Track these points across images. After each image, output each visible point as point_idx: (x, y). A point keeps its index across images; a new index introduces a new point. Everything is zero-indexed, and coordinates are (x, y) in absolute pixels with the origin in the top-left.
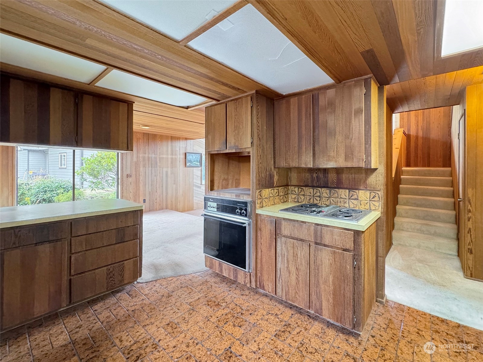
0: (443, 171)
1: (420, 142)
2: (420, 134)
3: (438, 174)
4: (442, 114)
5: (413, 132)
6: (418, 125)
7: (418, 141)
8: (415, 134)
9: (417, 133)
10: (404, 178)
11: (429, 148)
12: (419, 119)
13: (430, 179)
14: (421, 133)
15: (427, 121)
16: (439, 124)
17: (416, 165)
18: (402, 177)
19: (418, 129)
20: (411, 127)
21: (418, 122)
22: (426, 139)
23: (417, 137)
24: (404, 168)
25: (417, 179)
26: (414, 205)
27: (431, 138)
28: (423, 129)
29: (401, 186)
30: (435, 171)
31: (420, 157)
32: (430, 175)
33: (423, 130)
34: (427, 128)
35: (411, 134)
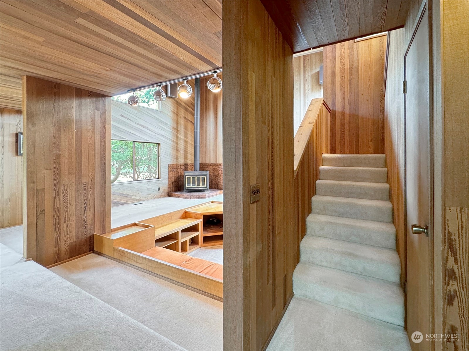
0: (375, 159)
1: (347, 119)
2: (347, 110)
3: (368, 164)
4: (373, 83)
5: (338, 108)
6: (344, 98)
7: (344, 119)
8: (340, 111)
9: (343, 108)
10: (323, 170)
11: (358, 128)
12: (346, 90)
13: (358, 172)
14: (348, 108)
15: (355, 92)
16: (370, 96)
17: (342, 152)
18: (321, 167)
19: (344, 102)
20: (336, 101)
21: (344, 94)
22: (354, 116)
23: (343, 114)
24: (325, 155)
25: (340, 171)
26: (334, 214)
27: (360, 115)
28: (350, 103)
29: (318, 182)
30: (364, 159)
31: (347, 140)
32: (358, 164)
33: (350, 105)
34: (354, 101)
35: (337, 109)
